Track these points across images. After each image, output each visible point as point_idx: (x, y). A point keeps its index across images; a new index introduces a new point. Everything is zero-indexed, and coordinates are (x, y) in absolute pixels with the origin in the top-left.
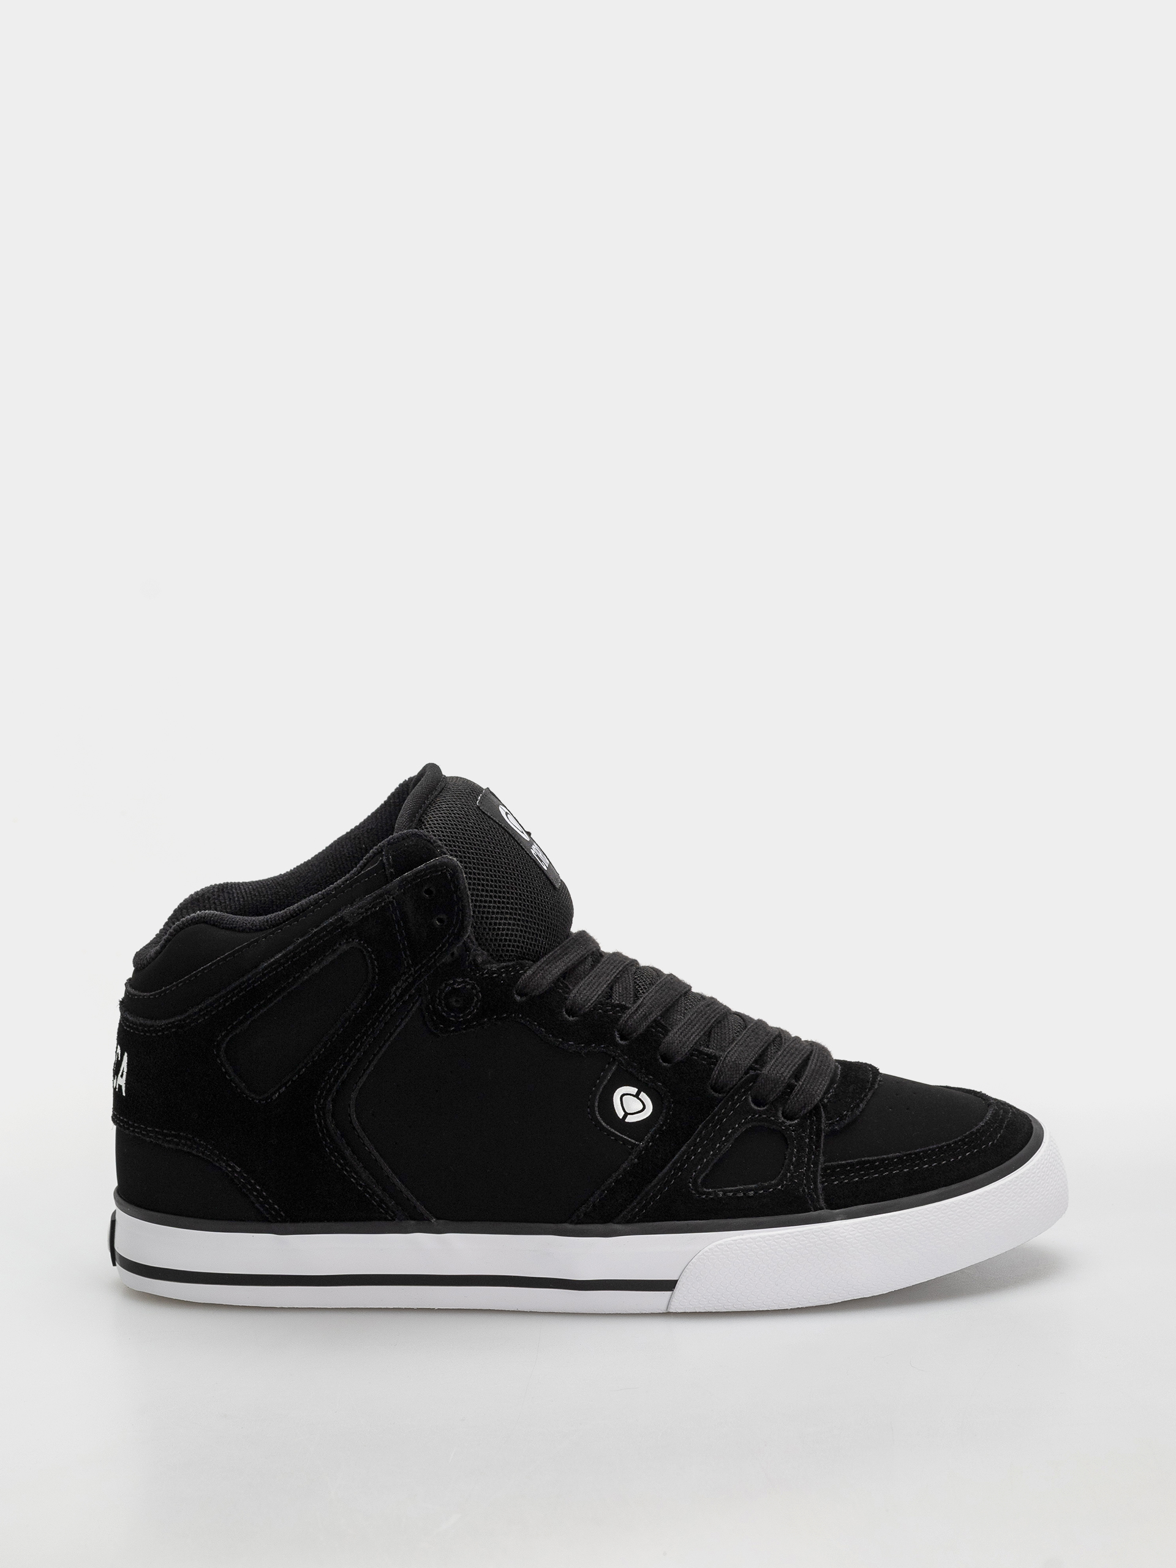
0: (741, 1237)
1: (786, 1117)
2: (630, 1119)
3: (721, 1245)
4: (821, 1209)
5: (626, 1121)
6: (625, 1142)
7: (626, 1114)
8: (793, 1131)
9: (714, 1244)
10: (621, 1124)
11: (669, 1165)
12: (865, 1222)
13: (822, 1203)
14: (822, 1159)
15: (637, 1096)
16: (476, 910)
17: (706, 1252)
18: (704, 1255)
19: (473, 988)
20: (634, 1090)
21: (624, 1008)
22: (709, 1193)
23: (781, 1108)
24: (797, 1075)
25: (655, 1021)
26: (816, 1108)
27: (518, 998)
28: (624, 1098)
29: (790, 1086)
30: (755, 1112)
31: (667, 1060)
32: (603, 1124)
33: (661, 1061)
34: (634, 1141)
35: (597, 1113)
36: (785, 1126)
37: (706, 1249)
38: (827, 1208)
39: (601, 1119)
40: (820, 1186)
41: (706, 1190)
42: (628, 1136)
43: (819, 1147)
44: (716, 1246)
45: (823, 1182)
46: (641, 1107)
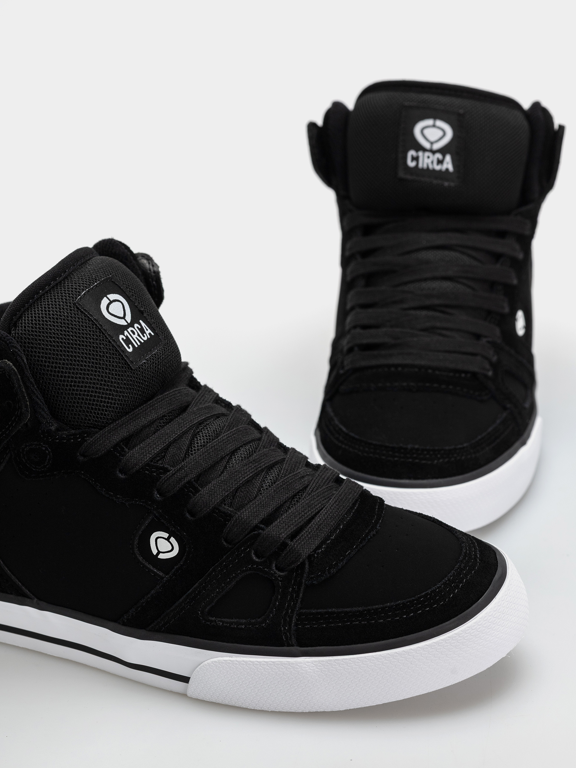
0: (231, 659)
1: (278, 568)
2: (161, 556)
3: (215, 662)
4: (293, 646)
5: (159, 557)
6: (156, 574)
7: (159, 552)
8: (280, 581)
9: (212, 660)
10: (154, 559)
11: (184, 596)
12: (323, 661)
13: (294, 641)
14: (298, 605)
15: (168, 539)
16: (71, 391)
17: (206, 665)
18: (204, 667)
19: (46, 449)
20: (166, 535)
21: (166, 470)
22: (212, 621)
23: (275, 562)
24: (293, 536)
25: (189, 482)
26: (303, 564)
27: (81, 458)
28: (158, 540)
29: (284, 545)
30: (254, 562)
31: (192, 515)
32: (140, 558)
33: (188, 515)
34: (161, 574)
35: (136, 550)
36: (275, 577)
37: (206, 662)
38: (297, 646)
39: (139, 555)
40: (293, 628)
41: (210, 618)
42: (158, 570)
43: (297, 596)
44: (212, 662)
45: (296, 625)
46: (170, 548)
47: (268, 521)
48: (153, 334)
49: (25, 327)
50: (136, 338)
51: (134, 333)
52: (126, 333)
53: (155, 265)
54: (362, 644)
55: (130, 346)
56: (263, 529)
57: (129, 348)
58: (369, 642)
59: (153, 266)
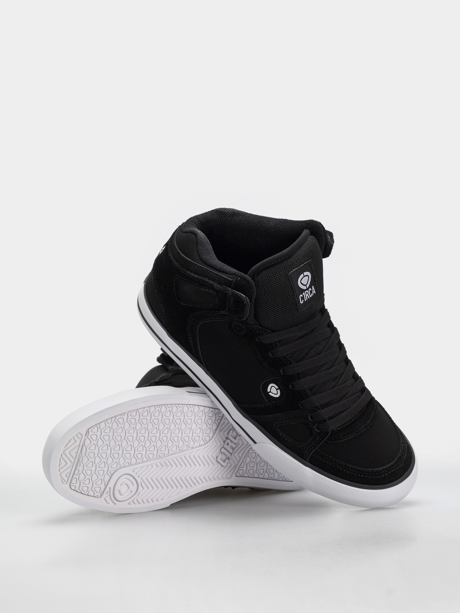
1: (317, 428)
2: (270, 394)
5: (269, 393)
6: (264, 399)
7: (270, 392)
8: (315, 433)
10: (267, 394)
11: (272, 415)
13: (308, 459)
14: (318, 447)
15: (277, 389)
18: (265, 445)
19: (244, 329)
20: (277, 388)
21: (291, 363)
22: (278, 431)
23: (317, 424)
24: (330, 418)
26: (328, 432)
27: (258, 341)
28: (273, 387)
29: (325, 421)
30: (308, 420)
31: (292, 386)
32: (261, 390)
33: (290, 386)
34: (267, 401)
35: (261, 386)
36: (314, 431)
37: (267, 444)
38: (308, 462)
39: (261, 388)
40: (311, 454)
41: (278, 429)
42: (266, 398)
43: (319, 443)
44: (270, 446)
45: (313, 454)
46: (276, 393)
47: (323, 406)
48: (315, 293)
49: (262, 278)
50: (307, 296)
51: (307, 294)
52: (304, 294)
53: (333, 241)
54: (336, 476)
55: (303, 300)
56: (319, 410)
57: (302, 301)
58: (339, 477)
59: (332, 241)
